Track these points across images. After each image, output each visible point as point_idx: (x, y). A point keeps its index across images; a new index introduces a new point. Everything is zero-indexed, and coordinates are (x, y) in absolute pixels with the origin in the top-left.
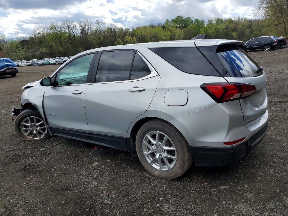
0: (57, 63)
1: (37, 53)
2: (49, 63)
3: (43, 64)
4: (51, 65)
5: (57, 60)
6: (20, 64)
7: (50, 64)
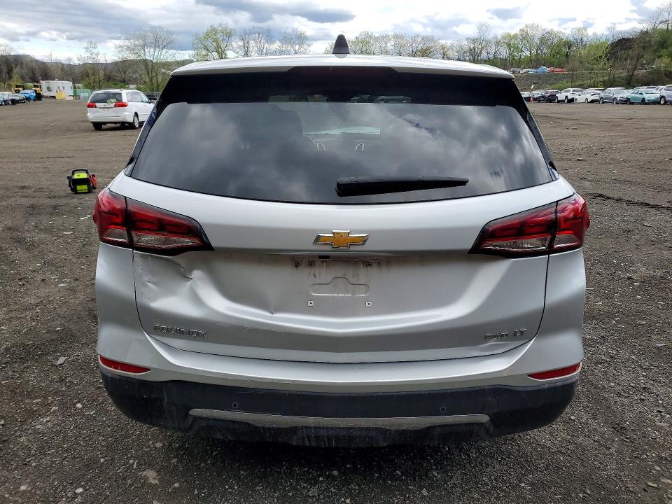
0: (662, 102)
1: (641, 72)
2: (644, 99)
3: (627, 102)
4: (646, 104)
5: (664, 93)
6: (577, 97)
7: (643, 102)
